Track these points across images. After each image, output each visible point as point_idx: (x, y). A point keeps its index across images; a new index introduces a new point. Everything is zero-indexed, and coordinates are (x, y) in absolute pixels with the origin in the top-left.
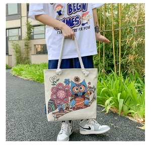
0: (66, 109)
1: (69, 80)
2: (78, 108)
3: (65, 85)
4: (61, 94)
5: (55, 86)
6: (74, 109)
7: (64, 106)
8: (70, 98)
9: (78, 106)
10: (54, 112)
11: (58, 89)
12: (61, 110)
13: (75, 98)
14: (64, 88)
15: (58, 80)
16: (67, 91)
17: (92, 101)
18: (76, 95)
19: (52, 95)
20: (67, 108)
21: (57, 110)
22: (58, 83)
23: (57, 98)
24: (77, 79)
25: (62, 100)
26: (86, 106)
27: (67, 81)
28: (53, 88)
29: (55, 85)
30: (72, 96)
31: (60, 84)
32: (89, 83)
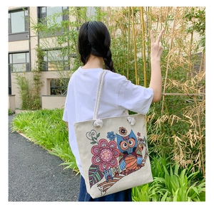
0: (115, 176)
1: (113, 132)
2: (130, 171)
3: (109, 140)
4: (106, 155)
5: (96, 144)
6: (125, 173)
7: (112, 171)
8: (118, 159)
9: (130, 169)
10: (99, 183)
11: (101, 149)
12: (109, 178)
13: (124, 158)
14: (108, 145)
15: (98, 136)
16: (113, 150)
17: (145, 157)
18: (126, 153)
19: (93, 158)
20: (117, 174)
21: (104, 179)
22: (99, 139)
23: (102, 161)
24: (123, 131)
25: (108, 163)
26: (140, 166)
27: (111, 135)
28: (93, 148)
29: (95, 142)
30: (120, 155)
31: (103, 141)
32: (139, 134)
